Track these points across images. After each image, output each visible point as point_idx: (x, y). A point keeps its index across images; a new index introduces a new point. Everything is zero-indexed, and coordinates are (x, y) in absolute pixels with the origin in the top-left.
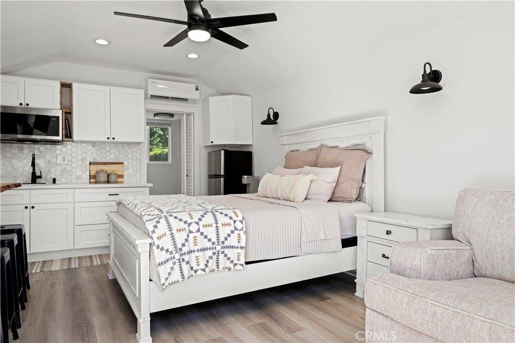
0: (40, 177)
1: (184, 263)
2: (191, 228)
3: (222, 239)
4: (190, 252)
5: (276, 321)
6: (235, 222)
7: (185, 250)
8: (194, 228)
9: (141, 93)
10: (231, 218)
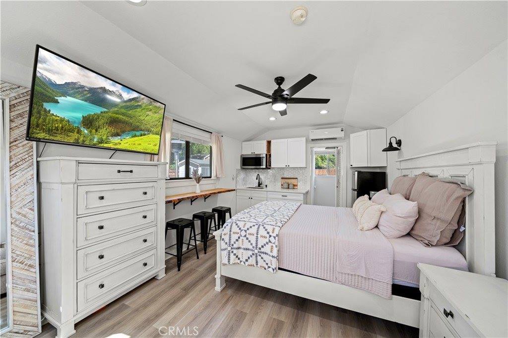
0: (261, 184)
1: (233, 254)
2: (243, 231)
4: (239, 248)
5: (294, 327)
6: (270, 236)
7: (235, 246)
9: (304, 139)
10: (268, 233)
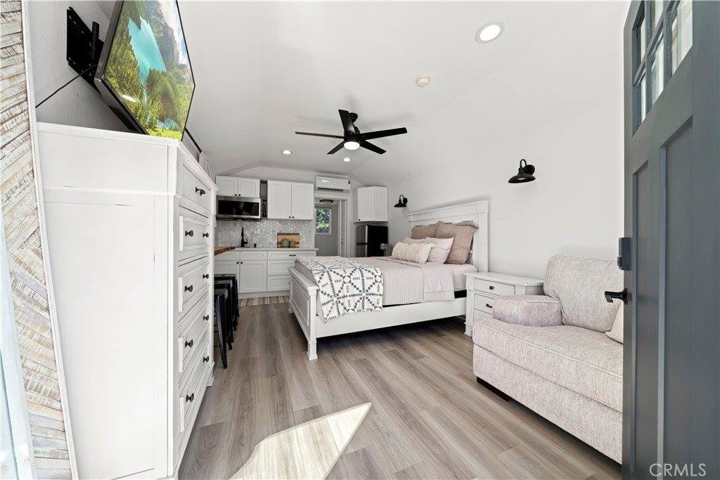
0: (246, 243)
1: (340, 304)
2: (347, 278)
3: (366, 288)
4: (344, 297)
6: (376, 276)
7: (341, 295)
8: (347, 280)
9: (312, 186)
10: (373, 274)
